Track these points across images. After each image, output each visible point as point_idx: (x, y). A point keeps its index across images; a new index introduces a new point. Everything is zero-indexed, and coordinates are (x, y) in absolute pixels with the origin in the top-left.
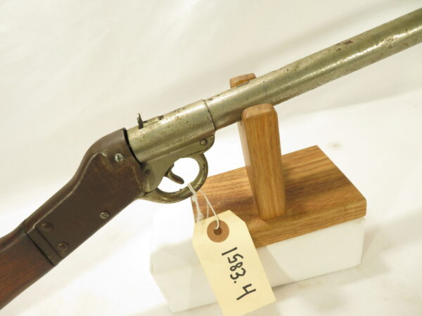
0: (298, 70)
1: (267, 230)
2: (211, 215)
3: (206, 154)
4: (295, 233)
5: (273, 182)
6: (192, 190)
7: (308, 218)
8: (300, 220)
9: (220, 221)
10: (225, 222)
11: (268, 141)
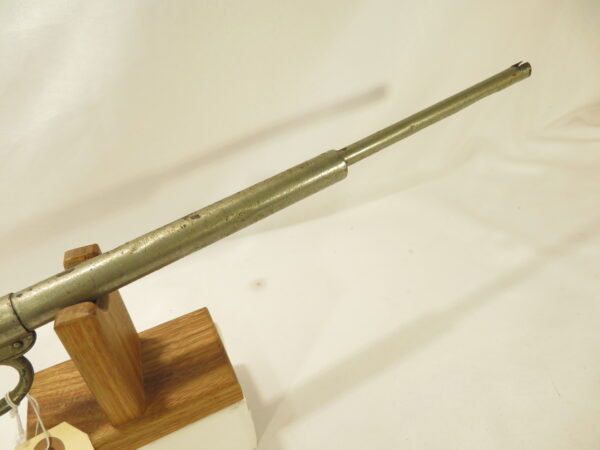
0: (135, 252)
1: (117, 439)
2: (40, 431)
3: (27, 355)
4: (158, 434)
5: (113, 386)
6: (10, 403)
7: (169, 415)
8: (160, 420)
9: (51, 439)
10: (59, 438)
11: (91, 345)
